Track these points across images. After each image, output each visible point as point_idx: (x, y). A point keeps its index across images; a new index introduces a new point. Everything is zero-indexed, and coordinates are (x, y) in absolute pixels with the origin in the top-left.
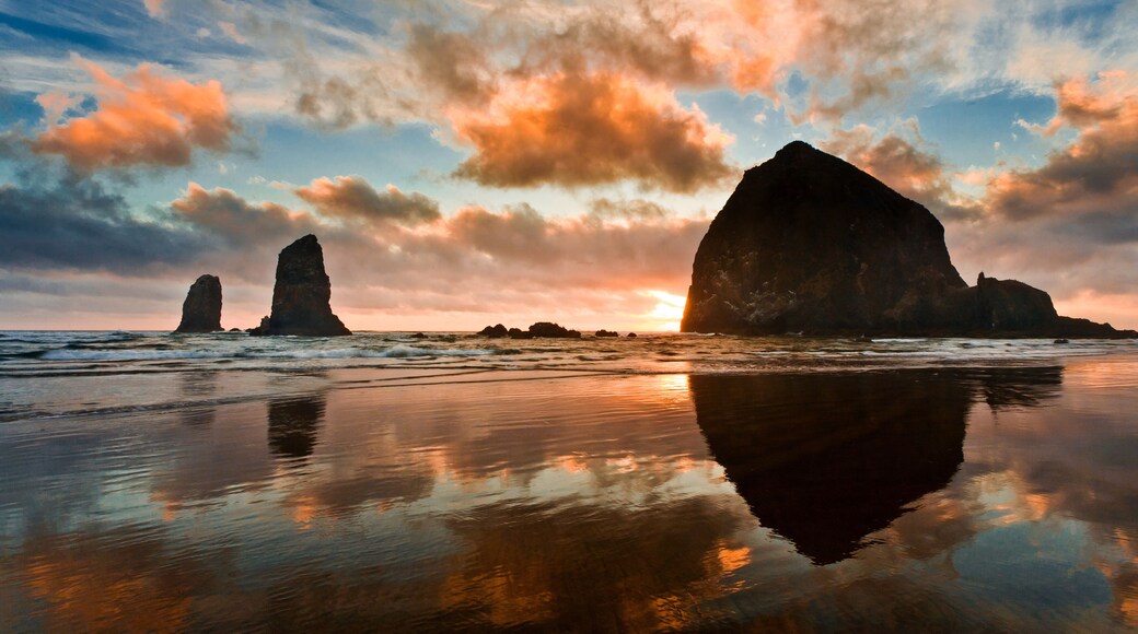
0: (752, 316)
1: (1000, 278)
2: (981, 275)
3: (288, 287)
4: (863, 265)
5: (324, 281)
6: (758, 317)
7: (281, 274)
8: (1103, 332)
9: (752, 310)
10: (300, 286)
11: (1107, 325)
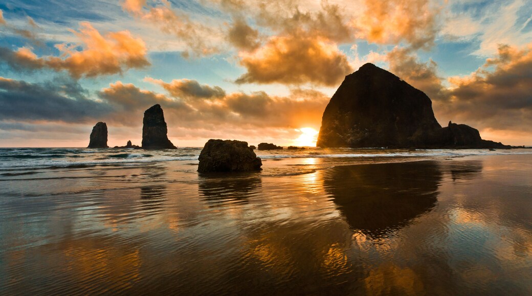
0: (349, 140)
1: (458, 123)
2: (450, 122)
3: (149, 128)
4: (397, 118)
5: (164, 125)
6: (352, 140)
7: (146, 122)
8: (499, 146)
9: (349, 137)
10: (154, 127)
11: (500, 143)
